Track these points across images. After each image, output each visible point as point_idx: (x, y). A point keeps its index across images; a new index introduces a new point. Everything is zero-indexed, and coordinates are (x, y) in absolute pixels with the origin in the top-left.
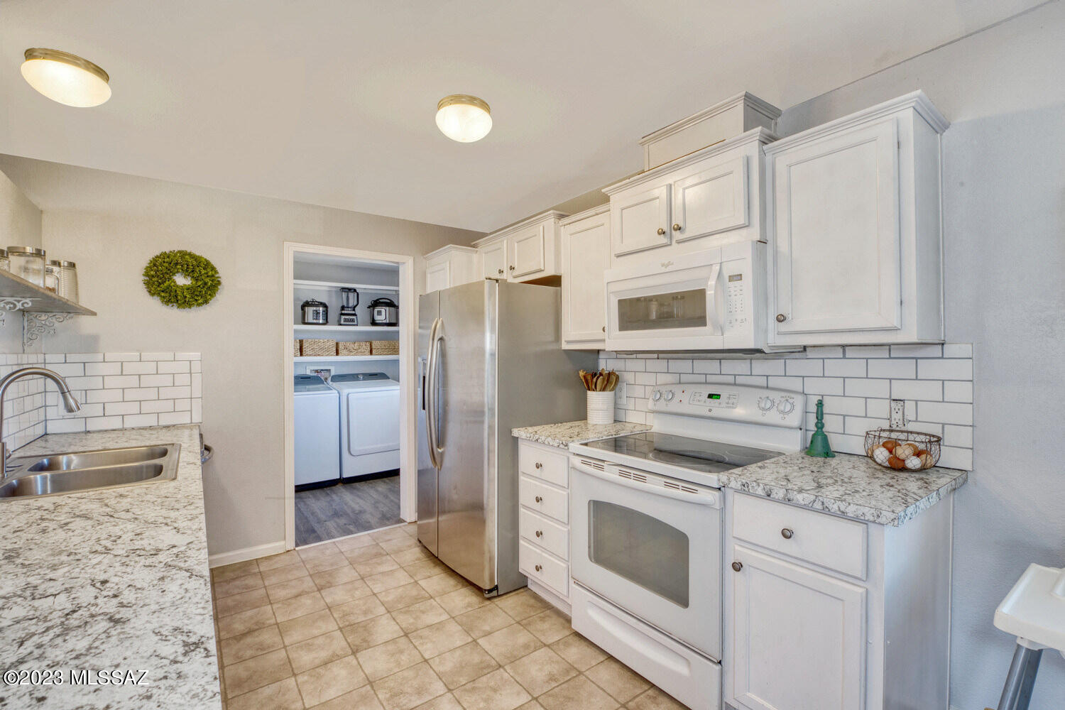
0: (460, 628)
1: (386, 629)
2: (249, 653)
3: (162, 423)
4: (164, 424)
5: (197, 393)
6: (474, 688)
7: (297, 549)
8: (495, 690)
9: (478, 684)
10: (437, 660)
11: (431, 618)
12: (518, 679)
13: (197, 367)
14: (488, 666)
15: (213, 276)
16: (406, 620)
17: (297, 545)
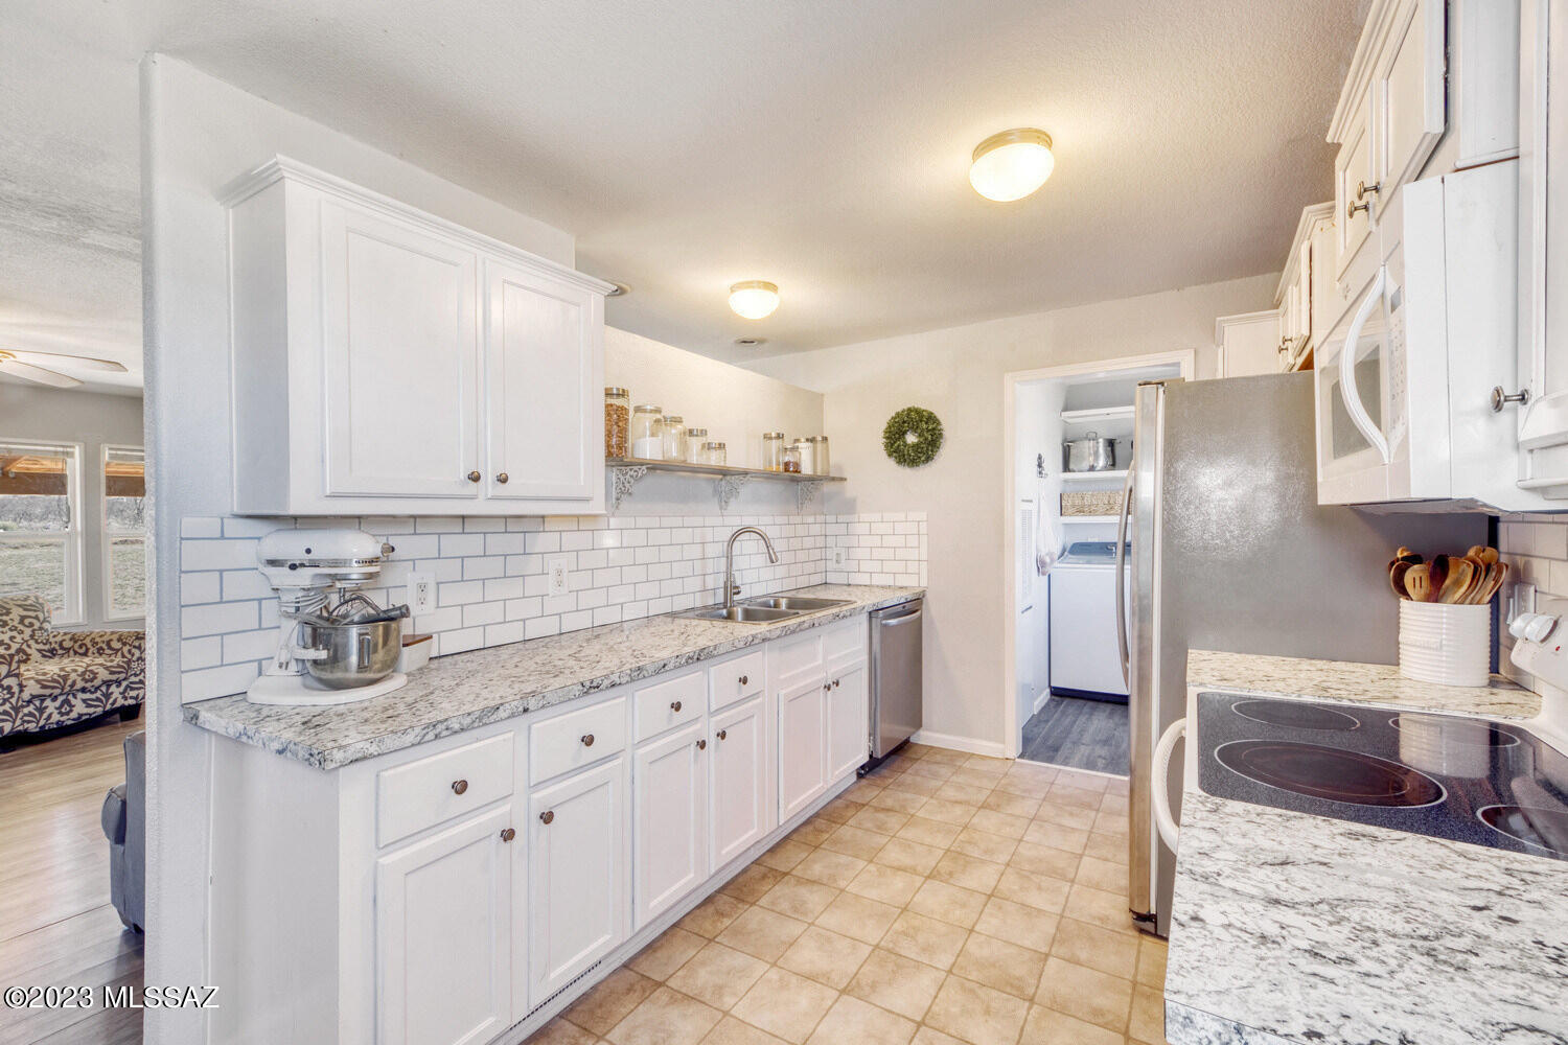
0: (1053, 931)
1: (982, 878)
2: (869, 825)
3: (899, 584)
4: (900, 585)
5: (924, 557)
6: (972, 991)
7: (1017, 760)
8: (987, 1012)
9: (981, 992)
10: (983, 938)
11: (1036, 900)
12: (1028, 1028)
13: (924, 528)
14: (1020, 989)
15: (934, 429)
16: (1011, 883)
17: (1021, 756)
